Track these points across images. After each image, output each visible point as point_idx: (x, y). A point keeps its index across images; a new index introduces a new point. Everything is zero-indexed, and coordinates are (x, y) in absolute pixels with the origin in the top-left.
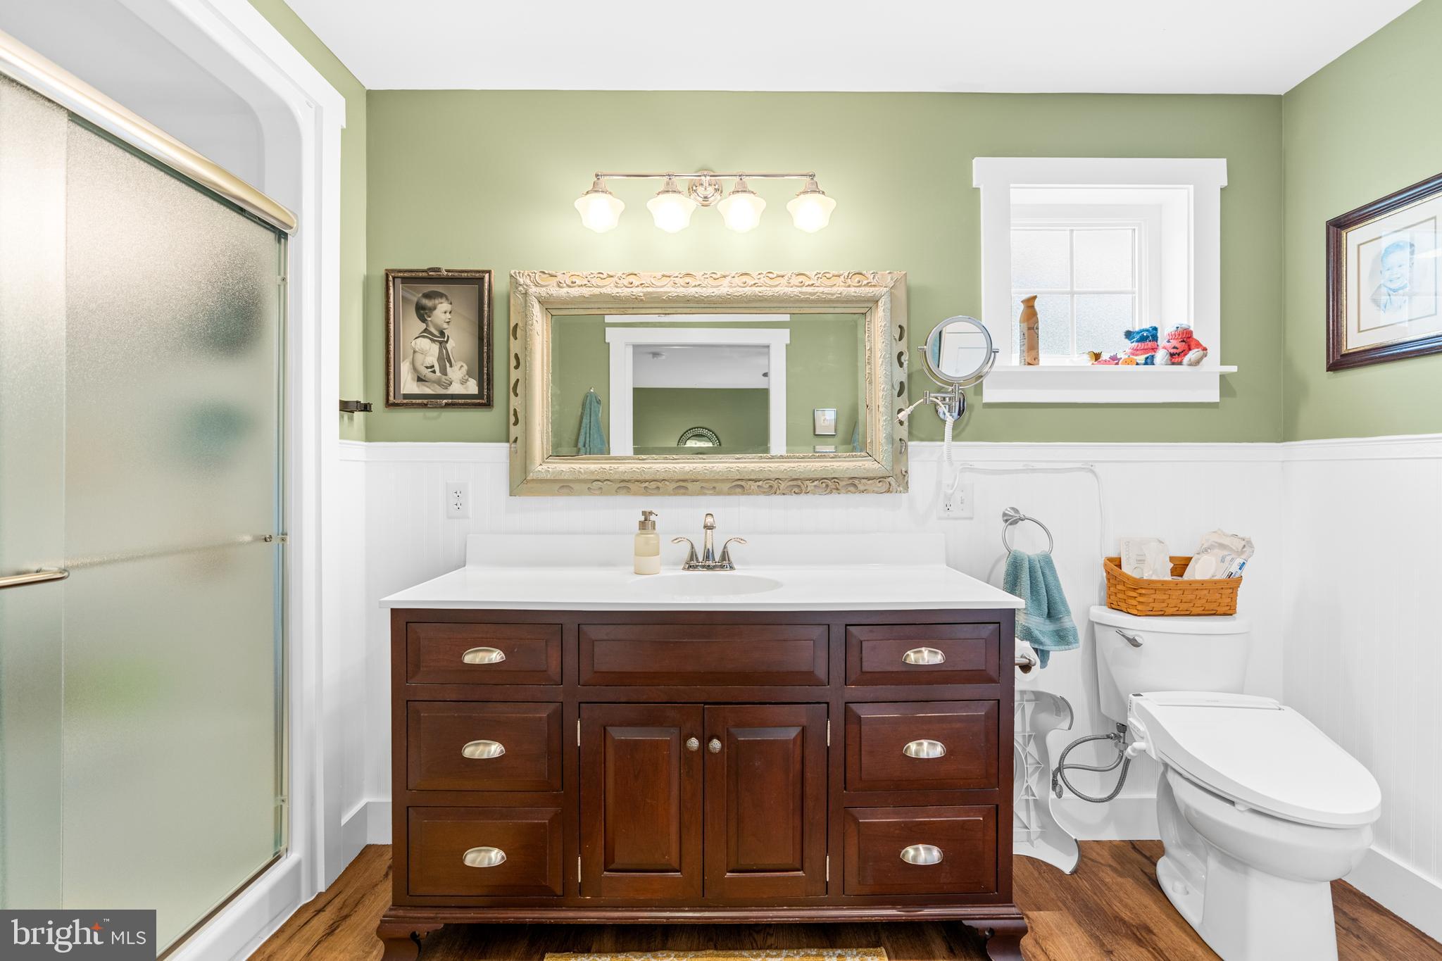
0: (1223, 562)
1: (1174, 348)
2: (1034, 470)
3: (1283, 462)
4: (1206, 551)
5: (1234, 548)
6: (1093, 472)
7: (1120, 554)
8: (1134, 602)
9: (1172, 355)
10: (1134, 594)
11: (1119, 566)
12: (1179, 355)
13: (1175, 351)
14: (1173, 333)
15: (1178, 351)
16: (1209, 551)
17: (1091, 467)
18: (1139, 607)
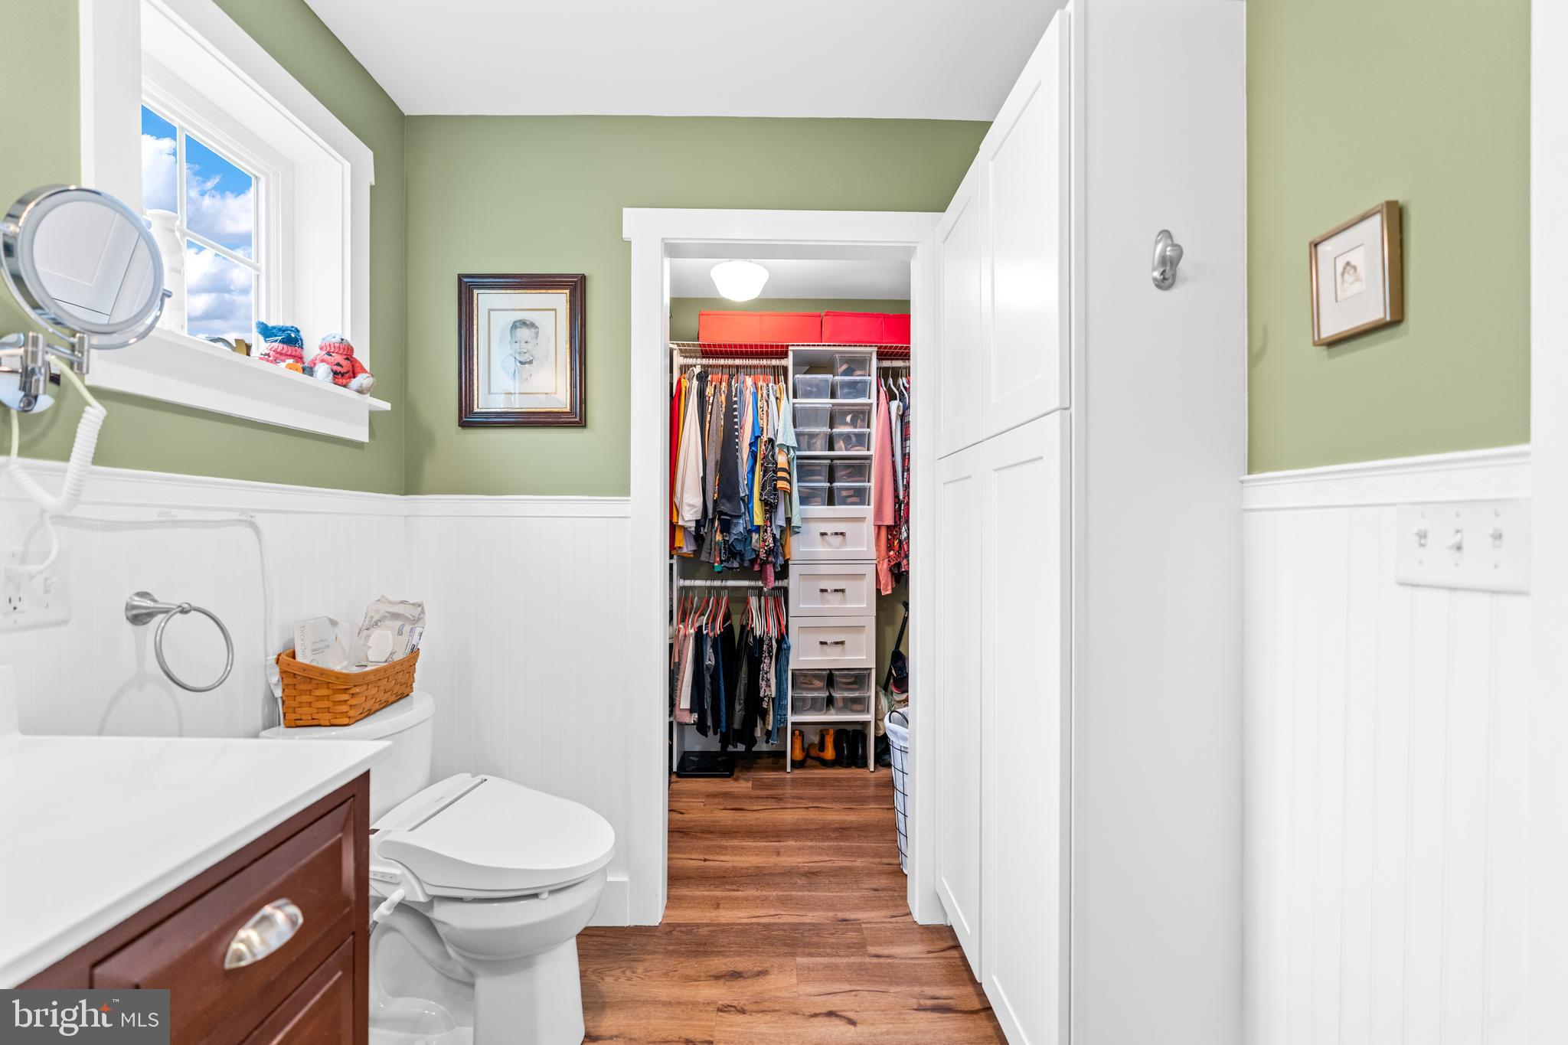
0: (401, 634)
1: (338, 364)
2: (176, 523)
3: (406, 517)
4: (377, 625)
5: (410, 616)
6: (253, 526)
7: (292, 641)
8: (344, 708)
9: (335, 373)
10: (345, 697)
11: (294, 657)
12: (343, 375)
13: (338, 369)
14: (337, 345)
15: (343, 370)
16: (379, 624)
17: (251, 519)
18: (352, 713)
